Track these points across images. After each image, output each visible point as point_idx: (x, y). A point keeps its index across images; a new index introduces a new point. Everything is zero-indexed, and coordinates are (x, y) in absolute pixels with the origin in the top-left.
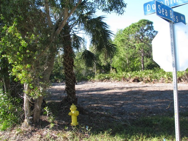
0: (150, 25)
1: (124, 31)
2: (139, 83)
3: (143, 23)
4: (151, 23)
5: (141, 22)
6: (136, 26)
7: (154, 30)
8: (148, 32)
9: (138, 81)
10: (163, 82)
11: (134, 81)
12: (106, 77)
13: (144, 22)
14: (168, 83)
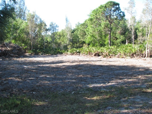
0: (117, 6)
1: (94, 11)
2: (99, 57)
3: (109, 5)
4: (118, 4)
5: (108, 3)
6: (103, 7)
7: (121, 11)
8: (116, 12)
9: (99, 56)
10: (118, 57)
11: (95, 55)
12: (78, 51)
13: (110, 3)
14: (122, 58)
